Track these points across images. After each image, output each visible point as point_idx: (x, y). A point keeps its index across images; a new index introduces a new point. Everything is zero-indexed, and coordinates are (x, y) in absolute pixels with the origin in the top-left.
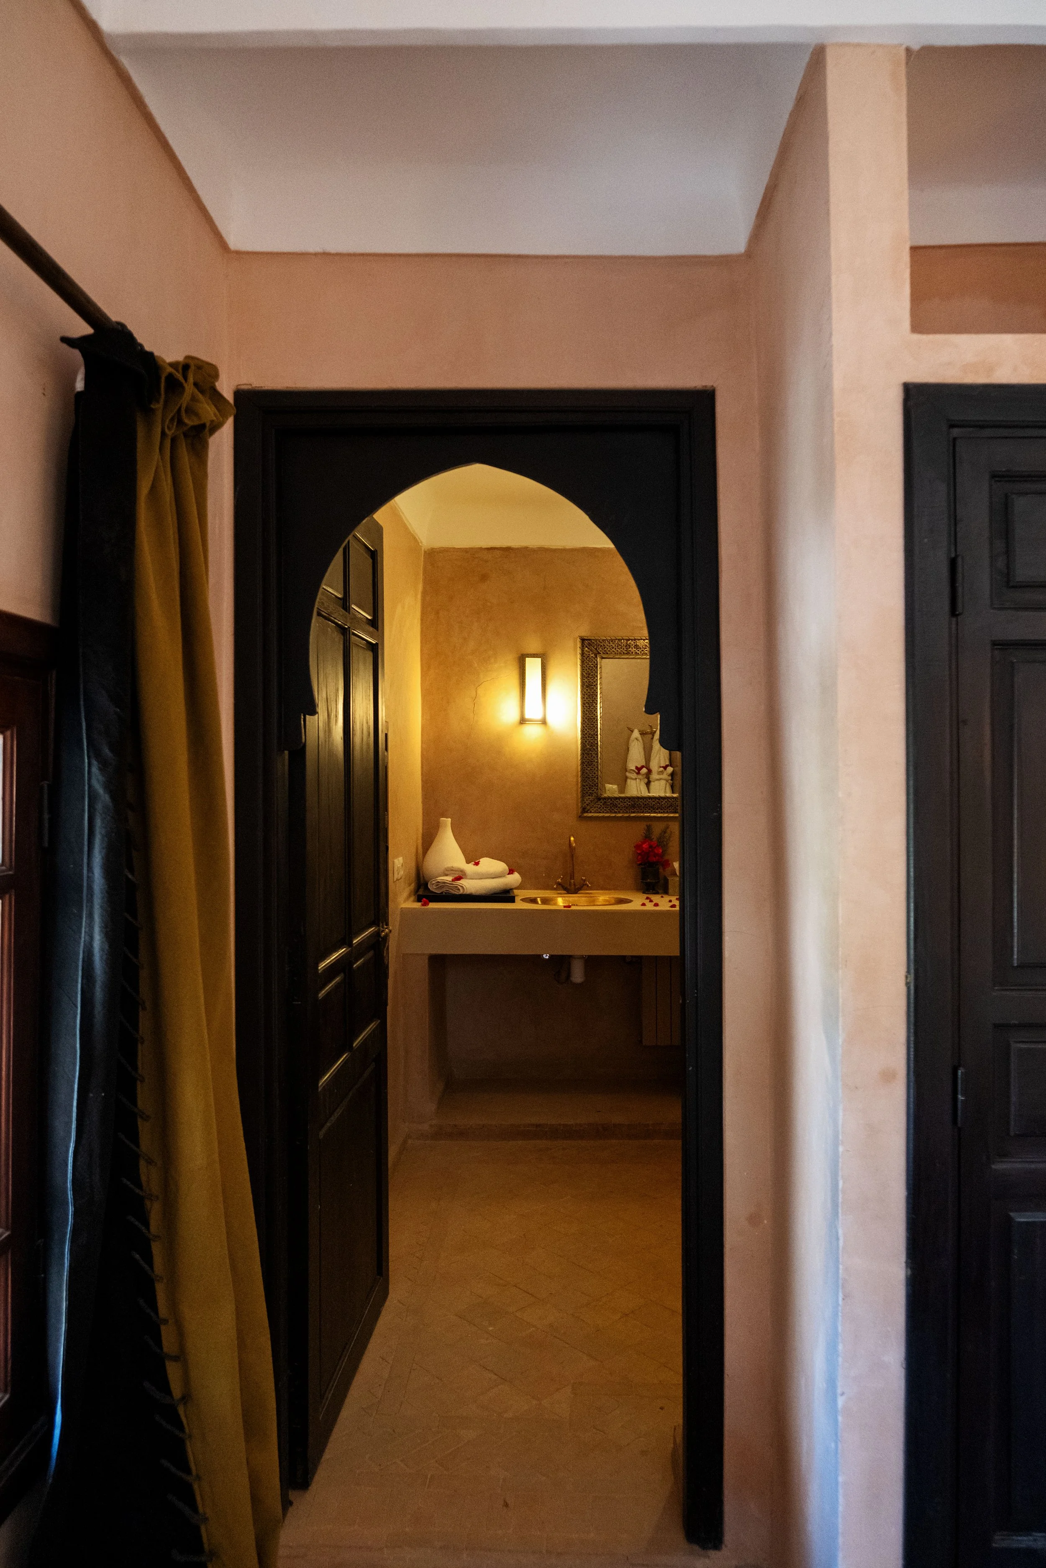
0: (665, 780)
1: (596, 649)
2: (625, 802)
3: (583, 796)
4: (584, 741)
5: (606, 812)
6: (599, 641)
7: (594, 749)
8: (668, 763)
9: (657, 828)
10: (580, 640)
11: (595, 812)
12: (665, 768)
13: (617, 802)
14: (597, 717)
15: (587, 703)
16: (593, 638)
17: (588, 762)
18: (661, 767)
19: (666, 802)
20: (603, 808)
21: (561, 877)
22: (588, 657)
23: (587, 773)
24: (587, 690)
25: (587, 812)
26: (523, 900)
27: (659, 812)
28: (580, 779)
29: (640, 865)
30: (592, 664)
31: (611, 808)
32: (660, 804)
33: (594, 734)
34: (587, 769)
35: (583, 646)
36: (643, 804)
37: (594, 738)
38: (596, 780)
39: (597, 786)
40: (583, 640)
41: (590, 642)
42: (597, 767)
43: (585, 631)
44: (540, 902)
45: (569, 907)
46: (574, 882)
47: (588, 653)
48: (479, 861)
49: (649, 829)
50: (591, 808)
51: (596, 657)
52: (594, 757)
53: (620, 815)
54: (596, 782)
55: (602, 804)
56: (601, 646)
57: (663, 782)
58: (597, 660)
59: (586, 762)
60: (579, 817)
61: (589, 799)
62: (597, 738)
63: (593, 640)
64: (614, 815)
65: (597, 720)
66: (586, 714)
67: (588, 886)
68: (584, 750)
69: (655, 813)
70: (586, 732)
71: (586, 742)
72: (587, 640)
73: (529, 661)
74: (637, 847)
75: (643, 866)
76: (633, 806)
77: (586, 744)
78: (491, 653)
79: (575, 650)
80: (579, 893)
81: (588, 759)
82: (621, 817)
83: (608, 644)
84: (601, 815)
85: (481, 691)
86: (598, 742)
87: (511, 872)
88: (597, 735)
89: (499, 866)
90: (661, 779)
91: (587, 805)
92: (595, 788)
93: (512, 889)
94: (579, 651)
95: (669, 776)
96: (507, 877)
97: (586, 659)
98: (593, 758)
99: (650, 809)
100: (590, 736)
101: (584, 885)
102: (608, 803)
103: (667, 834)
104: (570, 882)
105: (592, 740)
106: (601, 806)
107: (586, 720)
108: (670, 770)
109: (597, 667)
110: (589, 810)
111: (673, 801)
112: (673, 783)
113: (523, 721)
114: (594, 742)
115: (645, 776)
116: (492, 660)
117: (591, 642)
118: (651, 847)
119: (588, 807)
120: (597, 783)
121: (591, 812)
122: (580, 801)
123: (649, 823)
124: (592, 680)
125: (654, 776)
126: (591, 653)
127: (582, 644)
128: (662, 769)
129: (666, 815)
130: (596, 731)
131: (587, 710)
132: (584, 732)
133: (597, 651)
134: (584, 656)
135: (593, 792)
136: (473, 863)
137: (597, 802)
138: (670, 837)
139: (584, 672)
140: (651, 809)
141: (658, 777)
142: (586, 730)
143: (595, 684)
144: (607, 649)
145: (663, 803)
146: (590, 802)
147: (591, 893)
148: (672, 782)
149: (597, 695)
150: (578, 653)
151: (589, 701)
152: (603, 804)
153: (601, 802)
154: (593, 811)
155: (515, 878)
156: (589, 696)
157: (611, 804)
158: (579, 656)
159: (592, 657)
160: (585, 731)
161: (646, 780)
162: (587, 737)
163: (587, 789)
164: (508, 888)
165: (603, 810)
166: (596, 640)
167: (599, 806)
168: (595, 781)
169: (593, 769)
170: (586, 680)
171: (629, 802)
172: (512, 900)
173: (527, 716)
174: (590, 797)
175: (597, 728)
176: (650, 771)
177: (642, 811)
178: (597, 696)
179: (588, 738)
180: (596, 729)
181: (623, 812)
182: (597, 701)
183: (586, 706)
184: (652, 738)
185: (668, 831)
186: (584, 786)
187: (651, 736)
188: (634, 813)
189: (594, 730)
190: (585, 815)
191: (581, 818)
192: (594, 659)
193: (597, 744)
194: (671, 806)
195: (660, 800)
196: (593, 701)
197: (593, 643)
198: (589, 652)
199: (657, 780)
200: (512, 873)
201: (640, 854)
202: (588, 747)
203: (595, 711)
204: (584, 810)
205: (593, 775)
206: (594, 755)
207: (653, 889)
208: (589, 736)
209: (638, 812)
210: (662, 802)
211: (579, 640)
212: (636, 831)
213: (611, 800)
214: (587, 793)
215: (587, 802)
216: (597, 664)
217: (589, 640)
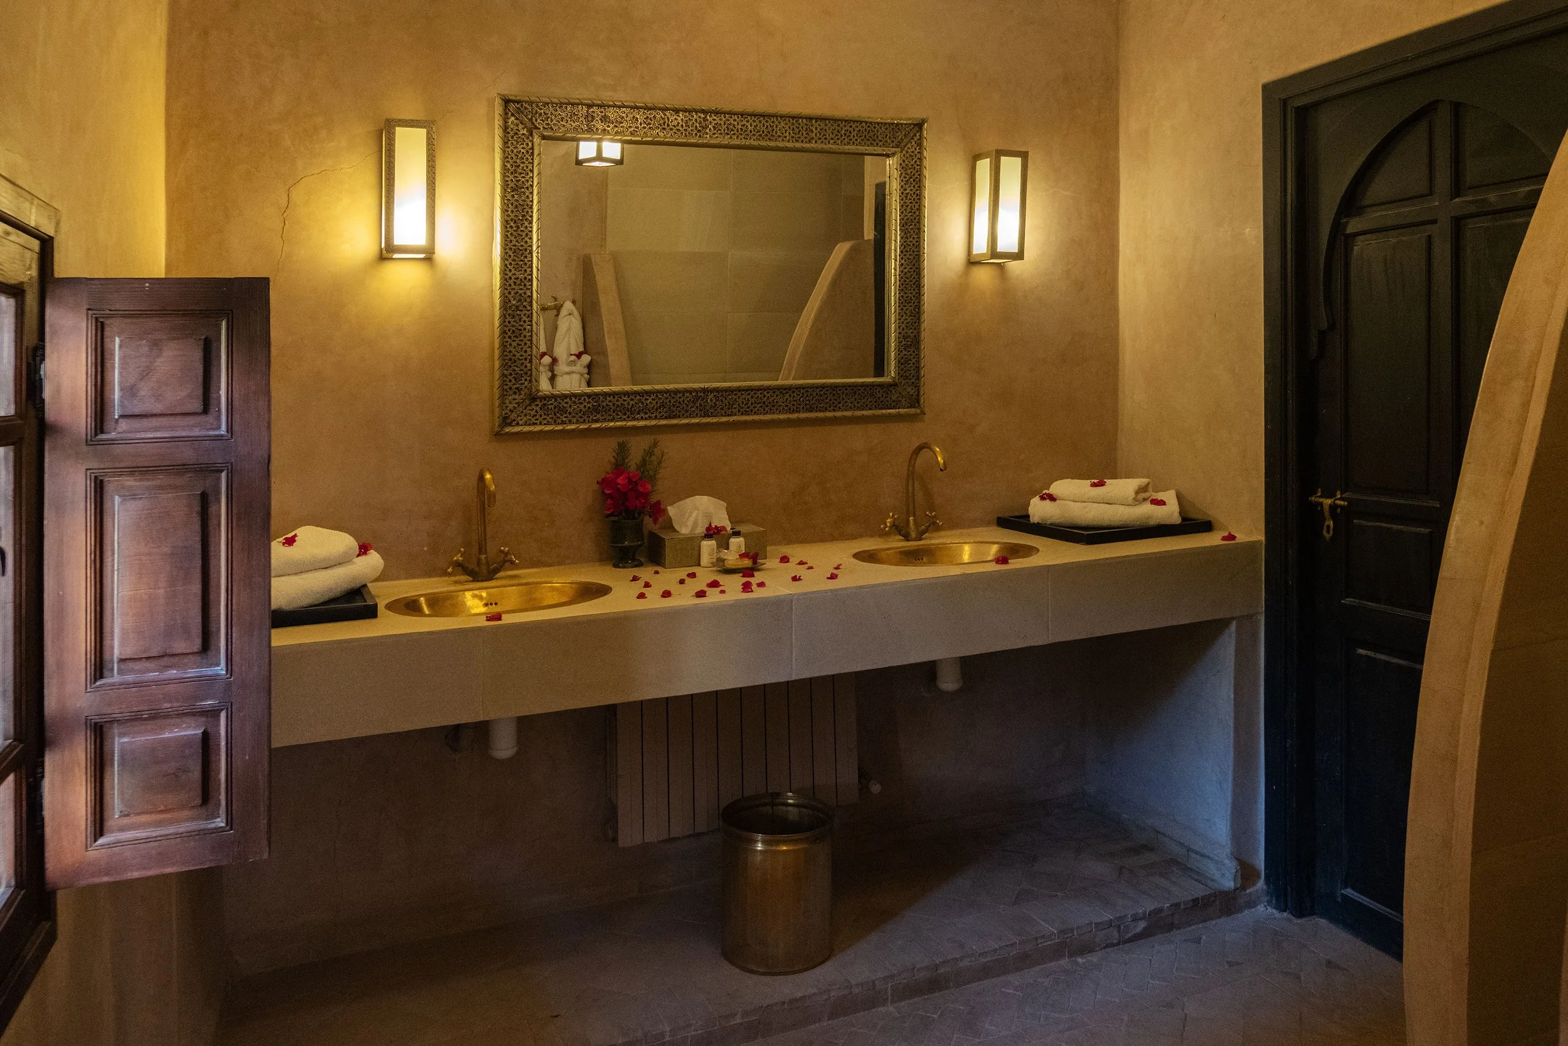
0: (579, 373)
1: (531, 120)
2: (581, 403)
3: (503, 396)
4: (506, 292)
5: (545, 422)
6: (537, 106)
7: (525, 307)
8: (582, 349)
9: (637, 447)
10: (500, 101)
11: (526, 424)
12: (579, 356)
13: (566, 403)
14: (531, 246)
15: (512, 220)
16: (527, 99)
17: (513, 331)
18: (571, 355)
19: (653, 399)
20: (541, 416)
21: (460, 551)
22: (516, 133)
23: (510, 352)
24: (513, 196)
25: (510, 425)
26: (390, 607)
27: (642, 417)
28: (497, 364)
29: (608, 516)
30: (523, 148)
31: (555, 414)
32: (643, 403)
33: (525, 278)
34: (510, 345)
35: (506, 114)
36: (614, 405)
37: (525, 285)
38: (529, 365)
39: (531, 375)
40: (507, 102)
41: (519, 106)
42: (531, 340)
43: (510, 85)
44: (426, 611)
45: (498, 617)
46: (486, 558)
47: (516, 128)
48: (295, 536)
49: (622, 449)
50: (518, 416)
51: (531, 135)
52: (525, 322)
53: (573, 427)
54: (529, 368)
55: (538, 408)
56: (541, 114)
57: (576, 377)
58: (532, 141)
59: (509, 330)
60: (495, 435)
61: (515, 399)
62: (532, 285)
63: (526, 102)
64: (560, 427)
65: (531, 253)
66: (511, 241)
67: (512, 562)
68: (506, 310)
69: (634, 419)
70: (510, 274)
71: (510, 293)
72: (514, 102)
73: (402, 134)
74: (604, 483)
75: (615, 519)
76: (596, 410)
77: (510, 296)
78: (320, 120)
79: (491, 121)
80: (497, 579)
81: (513, 326)
82: (573, 430)
83: (553, 112)
84: (538, 428)
85: (297, 195)
86: (532, 293)
87: (364, 549)
88: (531, 280)
89: (341, 542)
90: (573, 372)
91: (511, 411)
92: (526, 380)
93: (365, 586)
94: (498, 122)
95: (585, 367)
96: (354, 563)
97: (512, 137)
98: (522, 323)
99: (625, 414)
100: (518, 282)
101: (505, 562)
102: (550, 407)
103: (654, 458)
104: (479, 560)
105: (521, 289)
106: (536, 411)
107: (510, 253)
108: (586, 359)
109: (533, 154)
110: (514, 420)
111: (666, 398)
112: (589, 379)
113: (387, 253)
114: (525, 293)
115: (548, 368)
116: (323, 134)
117: (522, 105)
118: (630, 480)
119: (513, 416)
120: (531, 370)
121: (518, 424)
122: (497, 405)
123: (621, 440)
124: (523, 177)
125: (562, 367)
126: (521, 126)
127: (505, 110)
128: (573, 358)
129: (653, 422)
130: (528, 272)
131: (511, 234)
132: (507, 274)
133: (533, 124)
134: (509, 133)
135: (523, 387)
136: (281, 539)
137: (530, 405)
138: (660, 463)
139: (508, 162)
140: (628, 413)
141: (567, 369)
142: (510, 271)
143: (527, 185)
144: (552, 121)
145: (648, 402)
146: (516, 406)
147: (515, 577)
148: (589, 376)
149: (532, 205)
150: (497, 126)
151: (516, 216)
152: (541, 409)
153: (537, 405)
154: (521, 423)
155: (374, 560)
156: (516, 206)
157: (555, 407)
158: (498, 132)
159: (523, 134)
160: (508, 272)
161: (550, 374)
162: (513, 284)
163: (510, 381)
164: (357, 584)
165: (540, 419)
166: (531, 103)
167: (533, 413)
168: (526, 367)
169: (523, 343)
170: (511, 177)
171: (589, 402)
172: (370, 612)
173: (398, 241)
174: (517, 396)
175: (531, 267)
176: (555, 361)
177: (611, 418)
178: (531, 207)
179: (513, 286)
180: (529, 270)
181: (577, 422)
182: (531, 216)
183: (511, 227)
184: (557, 315)
185: (657, 451)
186: (506, 376)
187: (555, 312)
188: (597, 421)
189: (526, 271)
190: (508, 430)
191: (498, 436)
192: (528, 138)
193: (531, 297)
194: (663, 406)
195: (643, 396)
196: (524, 216)
197: (526, 108)
198: (517, 125)
199: (567, 373)
200: (365, 553)
201: (610, 496)
202: (514, 302)
203: (527, 235)
204: (506, 421)
205: (522, 356)
206: (524, 318)
207: (633, 559)
208: (515, 283)
209: (605, 420)
210: (646, 400)
211: (498, 103)
212: (602, 453)
213: (556, 400)
214: (510, 388)
215: (511, 406)
216: (532, 148)
217: (518, 102)
